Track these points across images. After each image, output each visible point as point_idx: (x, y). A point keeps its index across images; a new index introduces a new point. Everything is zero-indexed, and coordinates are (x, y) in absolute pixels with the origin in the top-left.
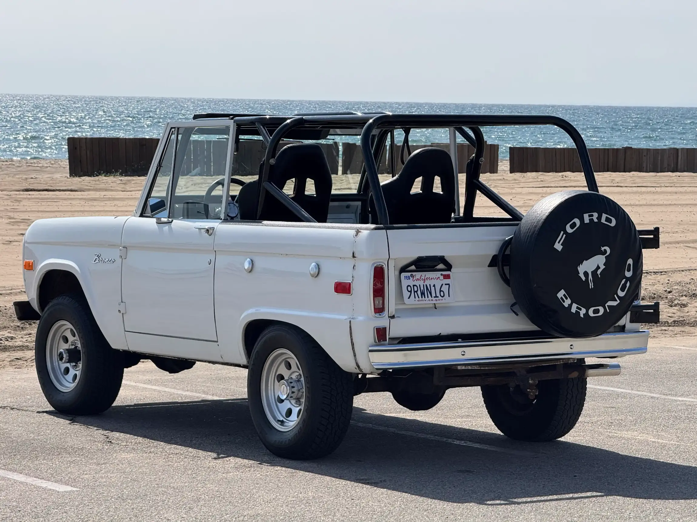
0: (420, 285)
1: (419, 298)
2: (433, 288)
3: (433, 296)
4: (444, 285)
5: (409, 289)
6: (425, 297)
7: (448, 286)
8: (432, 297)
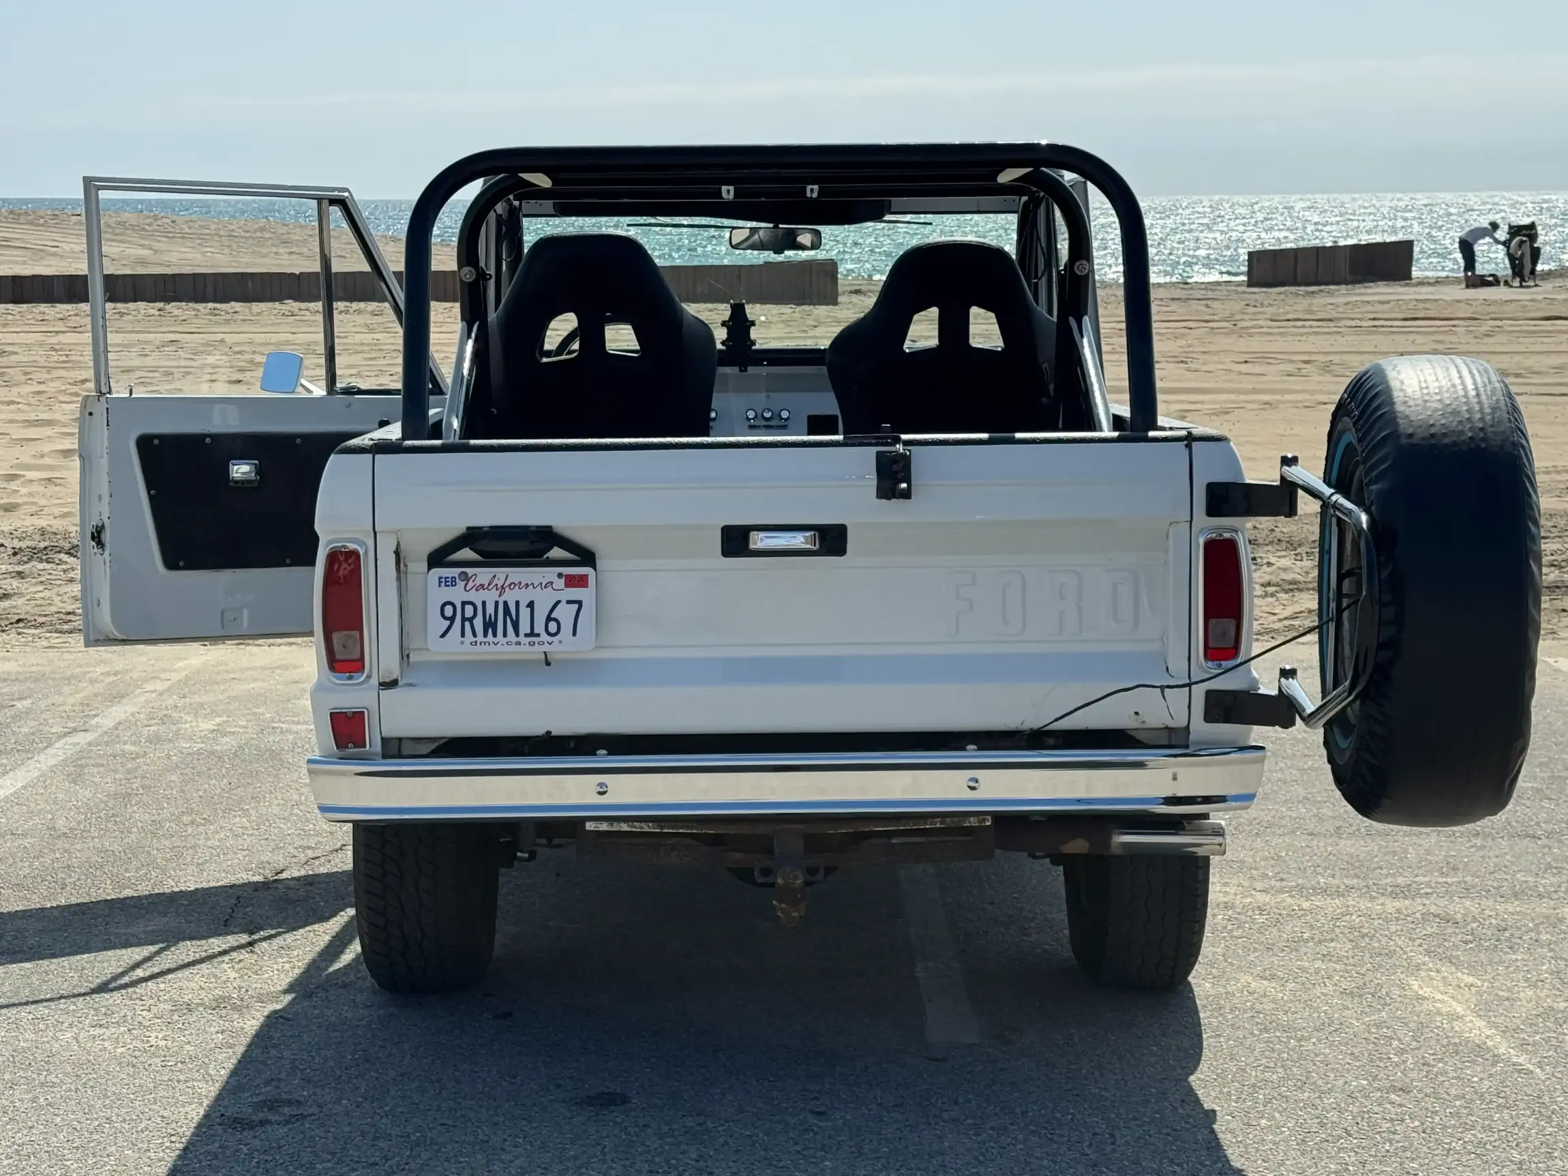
1: (475, 635)
2: (525, 613)
3: (522, 632)
6: (495, 635)
7: (576, 606)
8: (517, 634)
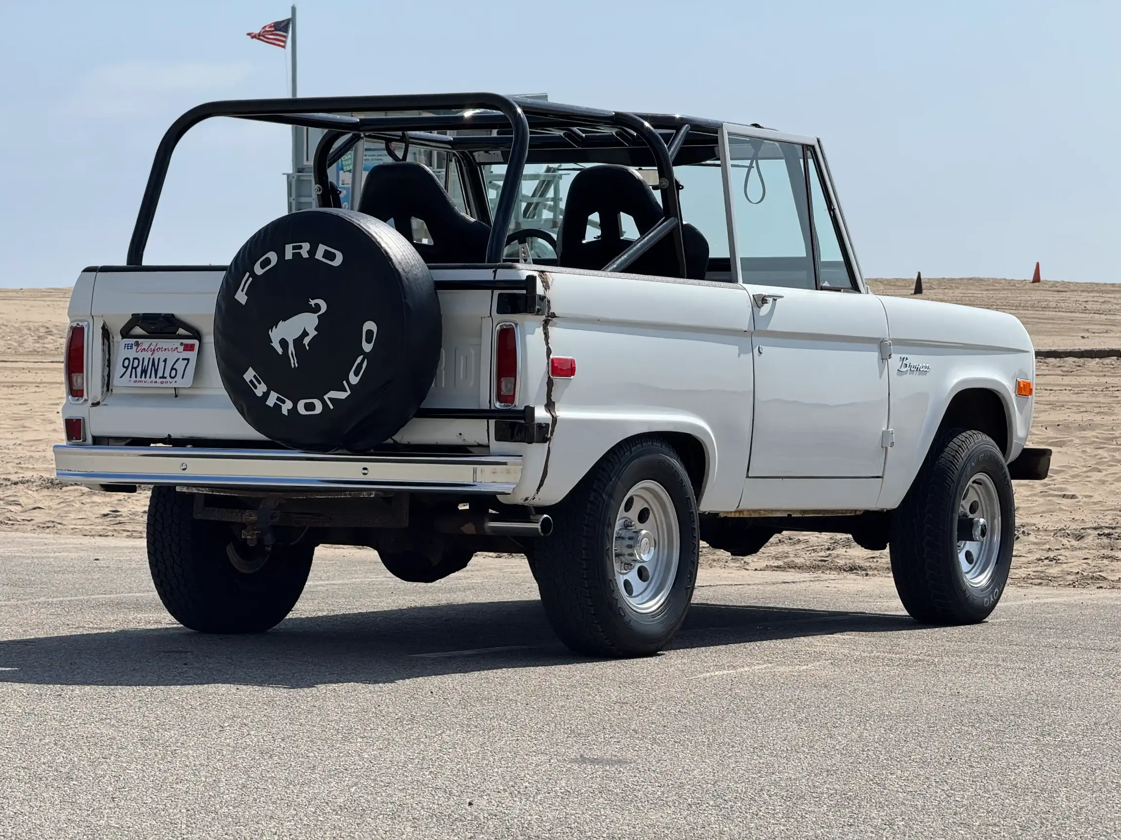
0: (143, 359)
1: (136, 377)
2: (162, 364)
3: (158, 377)
4: (181, 359)
5: (126, 364)
6: (145, 377)
7: (186, 361)
8: (156, 377)
